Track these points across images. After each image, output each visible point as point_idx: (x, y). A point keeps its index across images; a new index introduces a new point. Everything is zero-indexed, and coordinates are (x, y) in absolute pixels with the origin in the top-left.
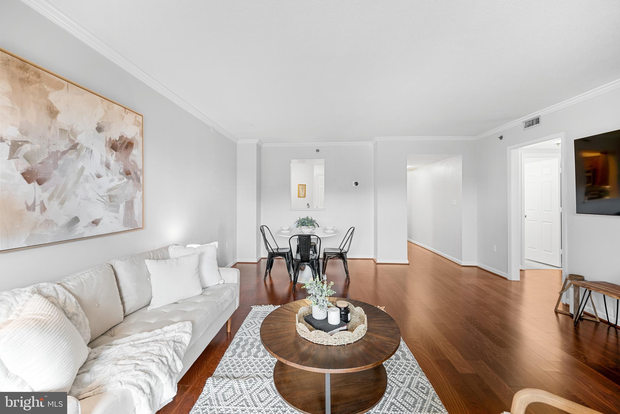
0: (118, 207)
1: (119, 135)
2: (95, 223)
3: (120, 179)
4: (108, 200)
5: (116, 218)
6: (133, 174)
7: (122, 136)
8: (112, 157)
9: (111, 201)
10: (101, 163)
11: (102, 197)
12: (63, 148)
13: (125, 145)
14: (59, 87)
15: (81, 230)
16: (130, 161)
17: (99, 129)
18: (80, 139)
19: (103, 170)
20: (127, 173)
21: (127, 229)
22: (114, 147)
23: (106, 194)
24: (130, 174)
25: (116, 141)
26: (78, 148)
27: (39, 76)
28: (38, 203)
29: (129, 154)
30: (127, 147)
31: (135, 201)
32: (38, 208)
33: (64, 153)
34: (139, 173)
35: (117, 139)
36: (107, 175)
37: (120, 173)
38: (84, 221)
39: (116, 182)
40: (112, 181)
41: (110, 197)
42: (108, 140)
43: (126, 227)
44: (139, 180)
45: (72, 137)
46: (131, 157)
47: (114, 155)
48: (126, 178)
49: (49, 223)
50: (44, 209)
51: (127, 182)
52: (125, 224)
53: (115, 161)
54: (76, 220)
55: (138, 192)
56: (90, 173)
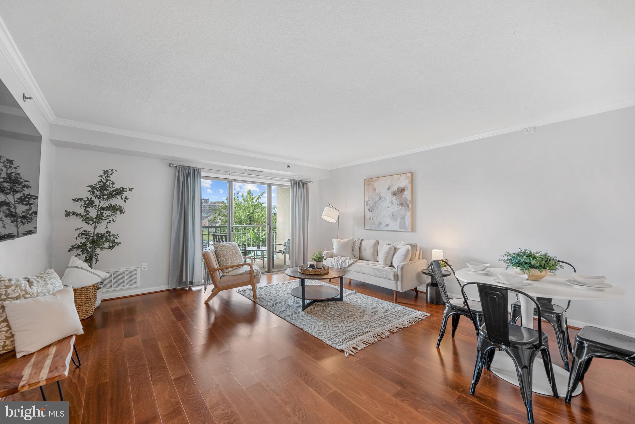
0: (397, 220)
1: (397, 187)
2: (387, 225)
3: (398, 207)
4: (392, 217)
5: (395, 224)
6: (405, 205)
7: (399, 188)
8: (394, 199)
9: (393, 217)
10: (389, 202)
11: (389, 215)
12: (377, 200)
13: (400, 191)
14: (376, 181)
15: (382, 227)
16: (403, 198)
17: (388, 189)
18: (382, 195)
19: (390, 205)
20: (402, 204)
21: (401, 230)
22: (395, 194)
23: (391, 214)
24: (403, 204)
25: (396, 191)
26: (381, 198)
27: (371, 181)
28: (371, 217)
29: (403, 195)
30: (401, 192)
31: (406, 217)
32: (371, 219)
33: (378, 201)
34: (408, 203)
35: (396, 190)
36: (392, 207)
37: (398, 205)
38: (383, 224)
39: (396, 209)
40: (394, 208)
41: (393, 215)
42: (392, 192)
43: (401, 229)
44: (408, 206)
45: (380, 196)
46: (404, 196)
47: (395, 197)
48: (401, 206)
49: (374, 223)
50: (373, 219)
51: (401, 208)
52: (400, 227)
53: (395, 200)
54: (381, 223)
55: (408, 212)
56: (386, 207)
